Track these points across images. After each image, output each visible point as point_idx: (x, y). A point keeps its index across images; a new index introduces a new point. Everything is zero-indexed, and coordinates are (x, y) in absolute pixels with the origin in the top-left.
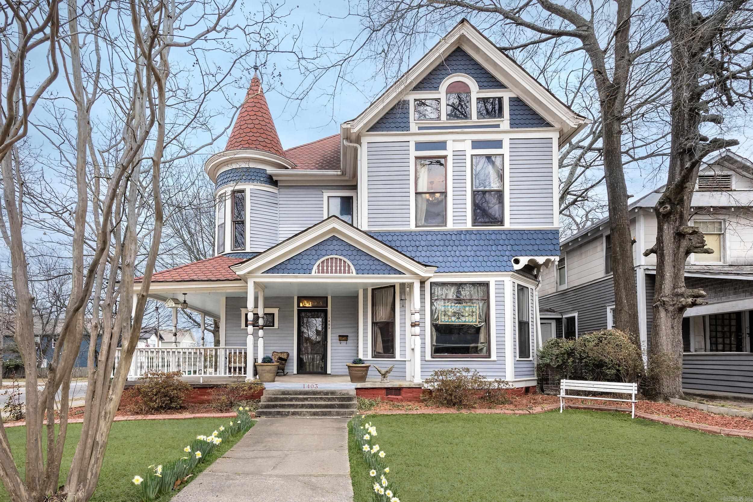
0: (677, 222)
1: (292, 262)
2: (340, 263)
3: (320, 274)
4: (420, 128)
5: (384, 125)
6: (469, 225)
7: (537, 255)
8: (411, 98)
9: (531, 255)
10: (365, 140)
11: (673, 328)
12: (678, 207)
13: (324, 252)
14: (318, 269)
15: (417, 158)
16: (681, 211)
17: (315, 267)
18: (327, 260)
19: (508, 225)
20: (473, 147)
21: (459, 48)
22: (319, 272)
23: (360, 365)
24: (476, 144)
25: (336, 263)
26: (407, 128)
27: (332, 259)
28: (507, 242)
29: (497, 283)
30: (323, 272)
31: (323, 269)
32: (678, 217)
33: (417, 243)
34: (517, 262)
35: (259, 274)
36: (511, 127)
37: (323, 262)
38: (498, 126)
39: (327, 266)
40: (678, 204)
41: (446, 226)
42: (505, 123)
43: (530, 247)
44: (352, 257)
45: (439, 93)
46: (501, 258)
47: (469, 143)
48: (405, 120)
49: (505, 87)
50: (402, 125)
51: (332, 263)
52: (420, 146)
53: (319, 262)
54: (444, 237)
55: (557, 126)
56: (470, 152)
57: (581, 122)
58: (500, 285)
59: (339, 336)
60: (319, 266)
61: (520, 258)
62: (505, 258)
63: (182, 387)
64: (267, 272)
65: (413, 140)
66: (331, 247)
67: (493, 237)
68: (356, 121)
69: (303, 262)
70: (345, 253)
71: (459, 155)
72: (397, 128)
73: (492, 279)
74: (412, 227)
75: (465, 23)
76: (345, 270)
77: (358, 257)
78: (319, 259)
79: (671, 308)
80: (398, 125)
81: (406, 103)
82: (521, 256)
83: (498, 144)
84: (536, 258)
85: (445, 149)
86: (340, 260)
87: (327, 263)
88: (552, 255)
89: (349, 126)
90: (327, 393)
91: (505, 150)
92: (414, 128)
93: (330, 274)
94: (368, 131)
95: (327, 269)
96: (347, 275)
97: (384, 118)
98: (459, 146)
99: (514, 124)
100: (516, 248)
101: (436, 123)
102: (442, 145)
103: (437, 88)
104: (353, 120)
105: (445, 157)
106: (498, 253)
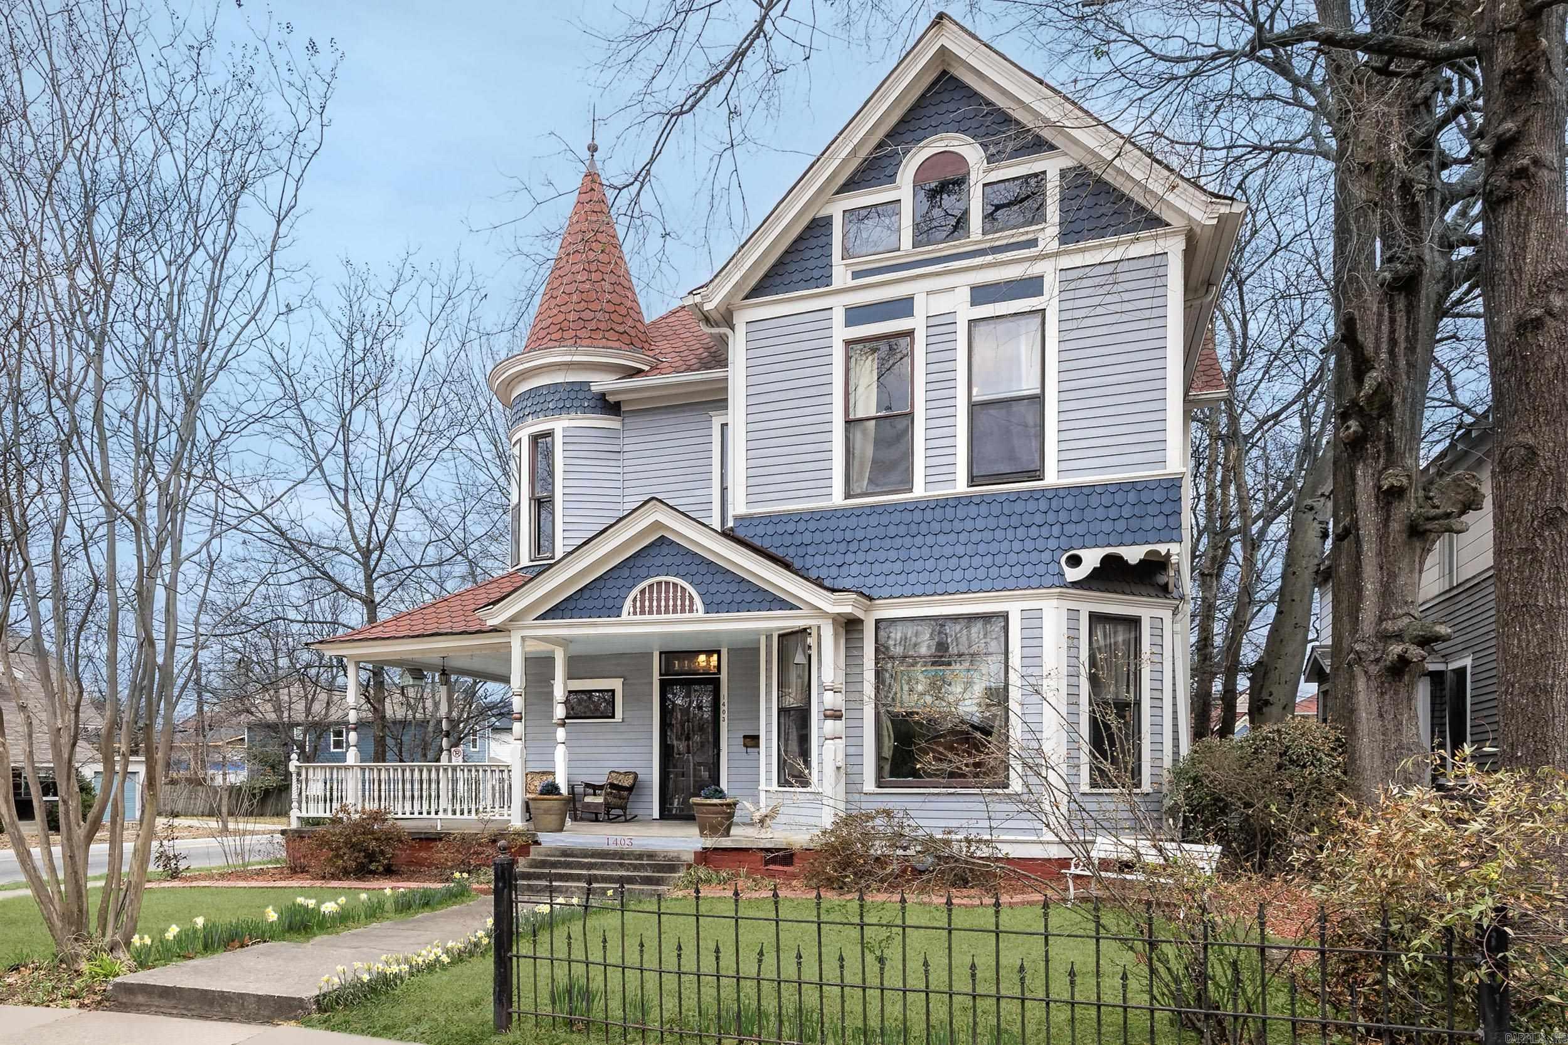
0: (1382, 461)
1: (587, 594)
2: (675, 592)
3: (638, 617)
4: (856, 275)
5: (778, 280)
6: (961, 486)
7: (1121, 544)
8: (836, 210)
9: (1109, 545)
10: (741, 319)
11: (1381, 716)
12: (1382, 422)
13: (643, 572)
14: (635, 607)
15: (848, 343)
16: (1388, 433)
17: (628, 603)
18: (651, 586)
19: (1052, 478)
20: (974, 303)
21: (944, 72)
22: (635, 613)
23: (715, 801)
24: (981, 294)
25: (667, 592)
26: (827, 279)
27: (659, 583)
28: (1051, 517)
29: (1027, 614)
30: (642, 612)
31: (643, 606)
32: (1382, 448)
33: (849, 535)
34: (1075, 561)
35: (529, 621)
36: (1062, 242)
37: (643, 592)
38: (1033, 243)
39: (651, 600)
40: (1380, 417)
41: (911, 490)
42: (1049, 233)
43: (1107, 526)
44: (698, 579)
45: (898, 188)
46: (1034, 557)
47: (966, 294)
48: (825, 261)
49: (1053, 147)
50: (816, 274)
51: (659, 592)
52: (854, 315)
53: (635, 591)
54: (907, 517)
55: (1177, 222)
56: (966, 312)
57: (1224, 210)
58: (1032, 619)
59: (745, 737)
60: (635, 600)
61: (1081, 553)
62: (1046, 556)
63: (392, 837)
64: (543, 617)
65: (838, 305)
66: (658, 561)
67: (1019, 507)
68: (711, 287)
69: (605, 594)
70: (683, 570)
71: (941, 324)
72: (807, 283)
73: (1014, 607)
74: (837, 499)
75: (945, 21)
76: (683, 605)
77: (708, 578)
78: (634, 586)
79: (1374, 669)
80: (808, 275)
81: (828, 221)
82: (1084, 547)
83: (1032, 286)
84: (1123, 552)
85: (910, 313)
86: (675, 585)
87: (651, 593)
88: (1160, 541)
89: (698, 299)
90: (640, 856)
91: (1050, 300)
92: (841, 275)
93: (655, 616)
94: (746, 298)
95: (651, 606)
96: (687, 615)
97: (780, 263)
98: (940, 305)
99: (1070, 234)
100: (1070, 529)
101: (890, 259)
102: (904, 307)
103: (892, 178)
104: (706, 285)
105: (910, 333)
106: (1029, 545)
